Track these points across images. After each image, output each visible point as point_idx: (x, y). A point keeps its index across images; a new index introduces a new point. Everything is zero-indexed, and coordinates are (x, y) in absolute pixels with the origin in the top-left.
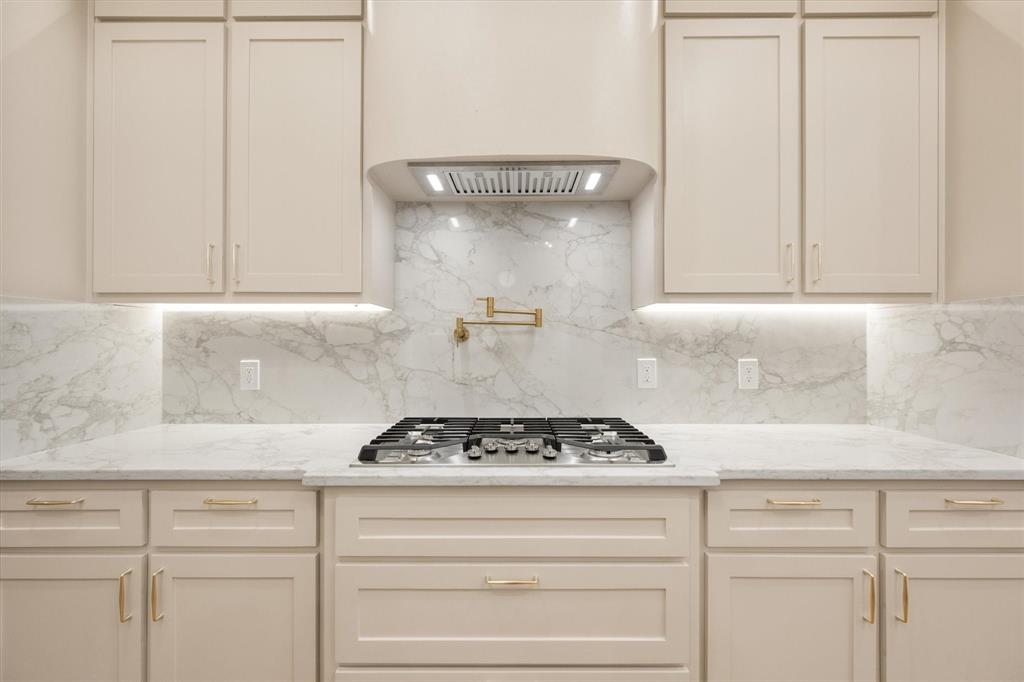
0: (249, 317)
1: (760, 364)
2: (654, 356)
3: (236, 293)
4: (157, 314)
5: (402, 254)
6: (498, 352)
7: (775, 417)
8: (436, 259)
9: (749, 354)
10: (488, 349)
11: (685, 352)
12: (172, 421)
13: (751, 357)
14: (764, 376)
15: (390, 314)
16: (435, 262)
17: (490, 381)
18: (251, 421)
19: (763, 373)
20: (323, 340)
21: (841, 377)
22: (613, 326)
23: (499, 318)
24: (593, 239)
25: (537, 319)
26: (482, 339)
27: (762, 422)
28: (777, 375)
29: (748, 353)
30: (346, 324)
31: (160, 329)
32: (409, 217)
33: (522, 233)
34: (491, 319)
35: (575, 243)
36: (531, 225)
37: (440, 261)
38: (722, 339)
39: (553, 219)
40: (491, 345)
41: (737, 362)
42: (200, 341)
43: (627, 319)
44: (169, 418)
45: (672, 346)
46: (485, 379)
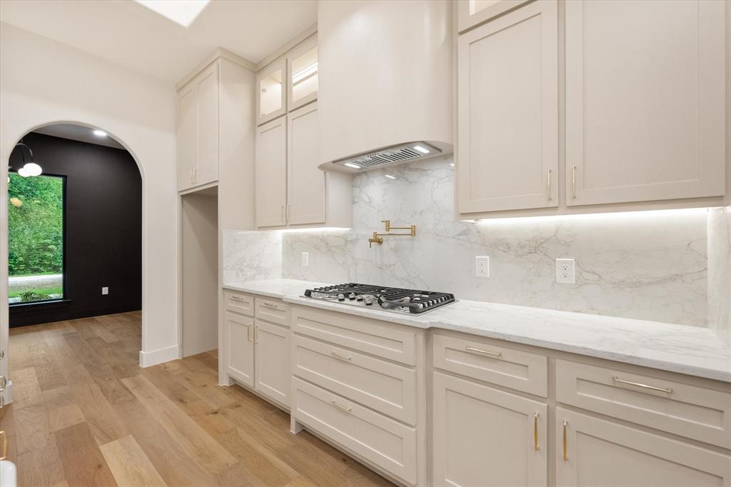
0: (304, 234)
1: (577, 264)
2: (488, 255)
3: (291, 225)
4: (279, 235)
5: (356, 200)
6: (396, 250)
7: (593, 309)
8: (368, 200)
9: (567, 255)
10: (391, 249)
11: (511, 253)
12: (284, 278)
13: (568, 257)
14: (581, 273)
15: (350, 231)
16: (367, 203)
17: (393, 267)
18: (305, 280)
19: (580, 270)
20: (327, 244)
21: (673, 278)
22: (460, 235)
23: (391, 231)
24: (447, 179)
25: (413, 232)
26: (389, 244)
27: (580, 312)
28: (594, 273)
29: (566, 253)
30: (335, 236)
31: (281, 240)
32: (358, 181)
33: (408, 181)
34: (389, 232)
35: (436, 183)
36: (413, 176)
37: (370, 202)
38: (541, 243)
39: (424, 170)
40: (393, 247)
41: (555, 261)
42: (292, 244)
43: (469, 229)
44: (284, 276)
45: (501, 248)
46: (390, 266)
